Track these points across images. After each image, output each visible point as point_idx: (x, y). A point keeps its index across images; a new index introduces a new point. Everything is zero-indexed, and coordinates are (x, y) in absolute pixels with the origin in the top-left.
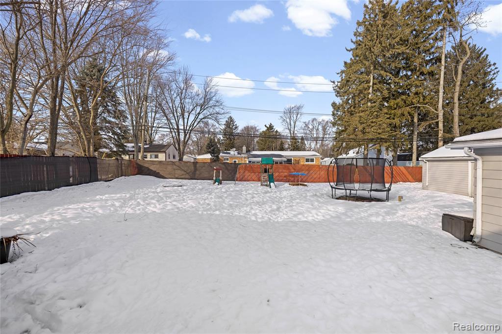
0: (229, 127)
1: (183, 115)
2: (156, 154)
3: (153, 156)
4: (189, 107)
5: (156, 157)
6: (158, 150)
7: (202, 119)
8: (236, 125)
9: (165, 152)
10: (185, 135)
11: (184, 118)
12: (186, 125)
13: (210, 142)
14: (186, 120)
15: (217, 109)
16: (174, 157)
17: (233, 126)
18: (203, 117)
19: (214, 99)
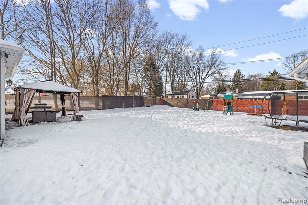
0: (237, 77)
1: (199, 74)
2: (183, 95)
3: (182, 97)
4: (202, 68)
5: (183, 97)
6: (183, 93)
7: (210, 74)
8: (243, 75)
9: (187, 94)
10: (201, 85)
11: (199, 75)
12: (201, 78)
13: (220, 88)
14: (201, 76)
15: (221, 66)
16: (193, 97)
17: (240, 76)
18: (211, 73)
19: (219, 60)
